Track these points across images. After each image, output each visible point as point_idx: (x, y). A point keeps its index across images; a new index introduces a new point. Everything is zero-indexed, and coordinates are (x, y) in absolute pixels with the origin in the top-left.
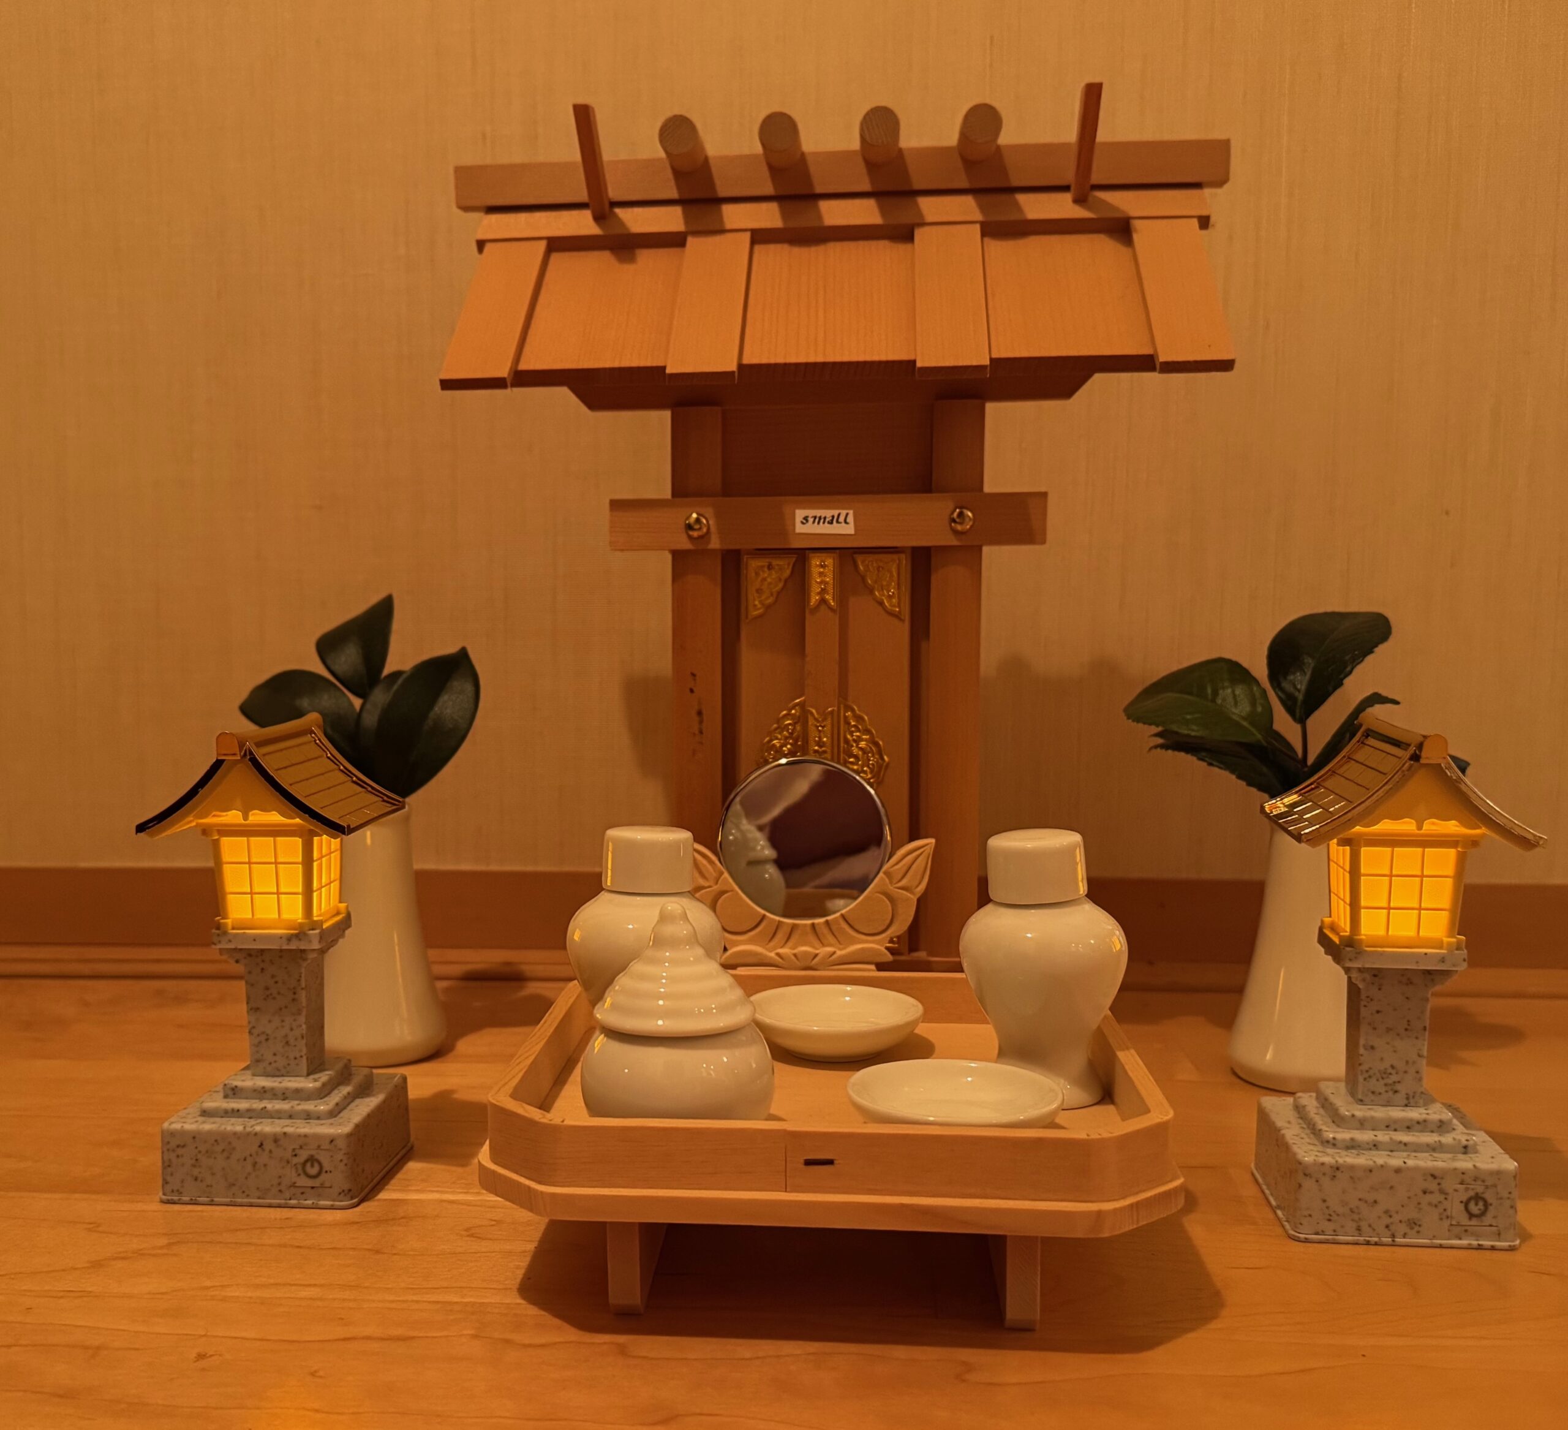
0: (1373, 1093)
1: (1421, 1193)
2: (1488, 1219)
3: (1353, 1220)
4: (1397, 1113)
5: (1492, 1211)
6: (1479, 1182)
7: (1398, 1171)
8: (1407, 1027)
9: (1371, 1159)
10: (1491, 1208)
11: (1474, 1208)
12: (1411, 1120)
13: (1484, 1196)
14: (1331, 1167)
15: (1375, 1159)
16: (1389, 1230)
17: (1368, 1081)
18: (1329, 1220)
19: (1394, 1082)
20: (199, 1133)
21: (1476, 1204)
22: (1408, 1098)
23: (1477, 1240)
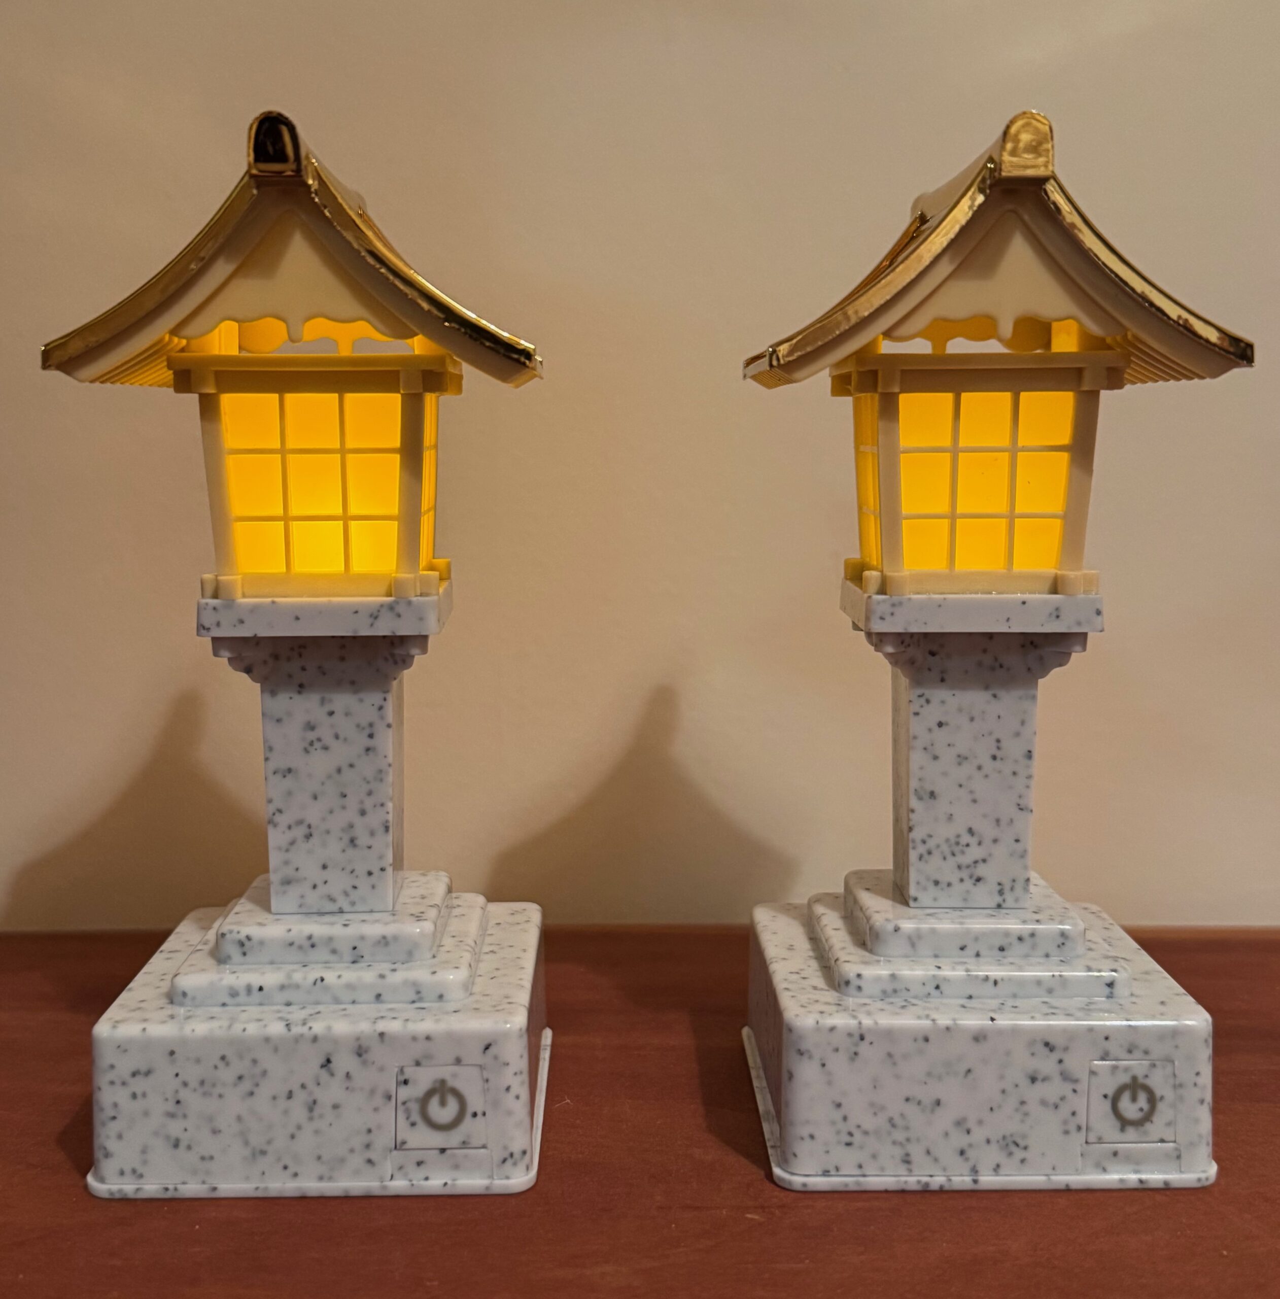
0: (937, 883)
1: (1024, 1083)
2: (1156, 1128)
3: (894, 1143)
4: (979, 924)
5: (1164, 1112)
6: (1137, 1054)
7: (979, 1037)
8: (994, 751)
9: (927, 1017)
10: (1161, 1106)
11: (1130, 1109)
12: (1007, 934)
13: (1148, 1082)
14: (850, 1035)
15: (934, 1015)
16: (967, 1159)
17: (926, 862)
18: (849, 1144)
19: (976, 862)
20: (184, 1041)
21: (1134, 1099)
22: (1001, 892)
23: (1136, 1172)
